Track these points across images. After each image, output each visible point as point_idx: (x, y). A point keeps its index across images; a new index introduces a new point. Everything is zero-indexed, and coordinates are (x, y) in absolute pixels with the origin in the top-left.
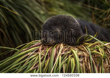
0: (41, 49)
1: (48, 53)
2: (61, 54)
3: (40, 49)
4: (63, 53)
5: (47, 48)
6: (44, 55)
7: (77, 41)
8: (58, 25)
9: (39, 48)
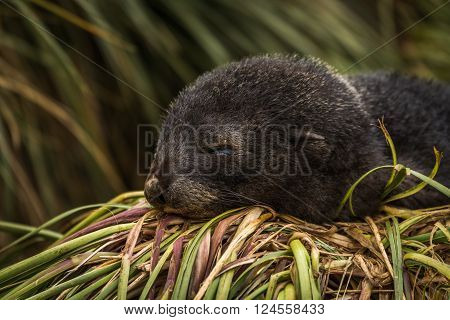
0: (137, 235)
1: (168, 259)
2: (232, 263)
3: (134, 237)
4: (249, 259)
5: (174, 230)
6: (148, 267)
7: (345, 199)
8: (238, 108)
9: (127, 231)
